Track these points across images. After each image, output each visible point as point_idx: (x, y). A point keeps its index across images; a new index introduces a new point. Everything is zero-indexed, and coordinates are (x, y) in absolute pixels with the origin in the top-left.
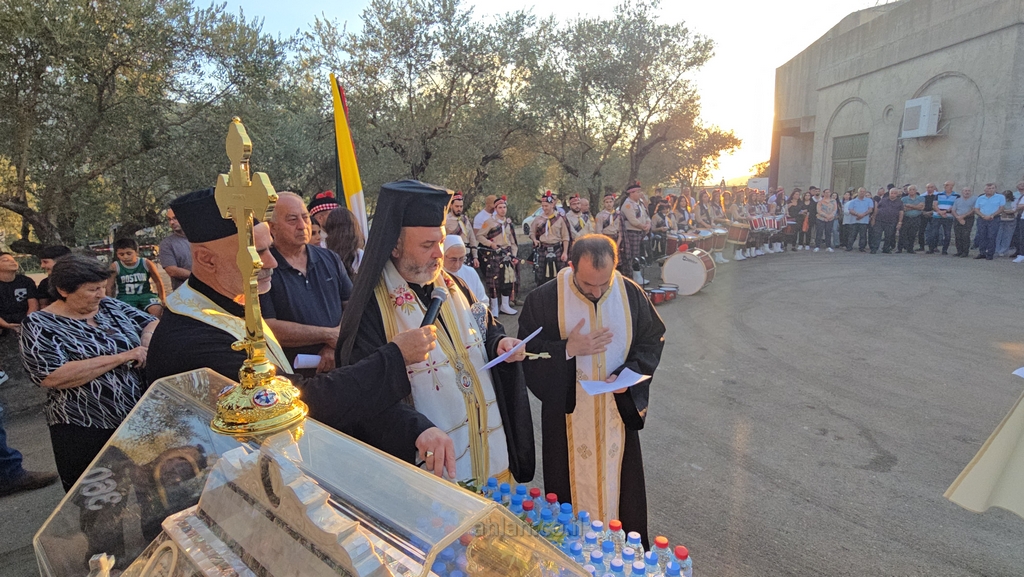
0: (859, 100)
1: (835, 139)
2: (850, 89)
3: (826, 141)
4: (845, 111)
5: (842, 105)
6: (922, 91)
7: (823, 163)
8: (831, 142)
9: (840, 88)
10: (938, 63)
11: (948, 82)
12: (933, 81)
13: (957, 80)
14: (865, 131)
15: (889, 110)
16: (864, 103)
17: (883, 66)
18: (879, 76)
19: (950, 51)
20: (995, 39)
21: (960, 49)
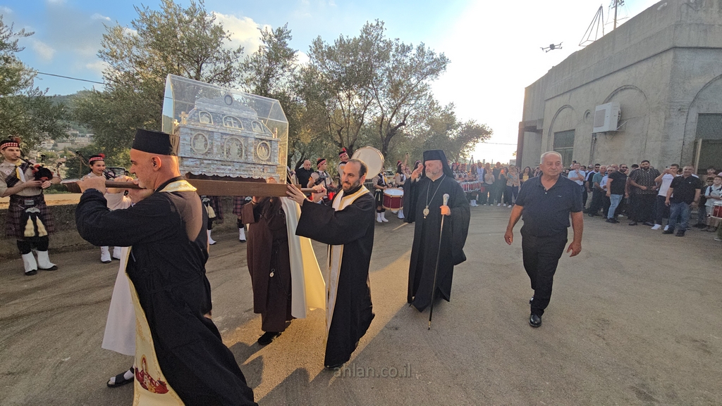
0: (570, 107)
2: (564, 100)
3: (549, 135)
4: (561, 114)
5: (560, 111)
6: (609, 99)
8: (553, 136)
9: (558, 98)
10: (618, 80)
11: (626, 92)
12: (615, 93)
13: (632, 91)
14: (573, 128)
15: (588, 113)
16: (573, 109)
17: (584, 83)
18: (582, 90)
19: (627, 71)
20: (657, 60)
21: (633, 69)
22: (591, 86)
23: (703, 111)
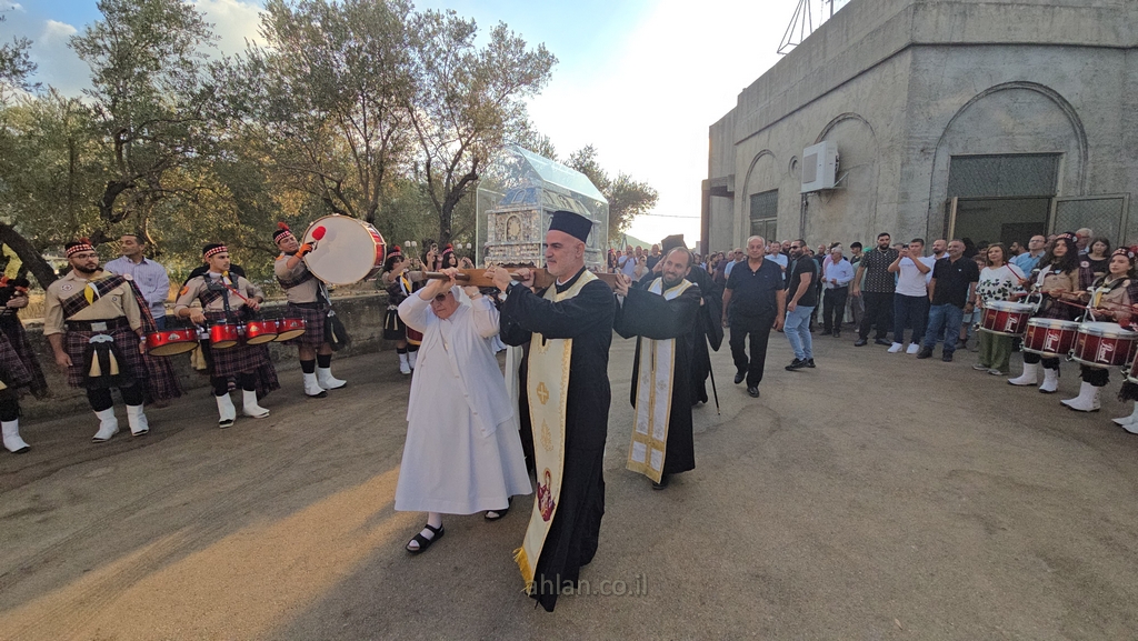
0: (770, 153)
1: (752, 196)
2: (762, 141)
3: (744, 200)
4: (758, 166)
5: (756, 159)
6: (823, 137)
8: (749, 200)
9: (753, 140)
10: (833, 105)
11: (846, 124)
12: (832, 125)
13: (854, 123)
14: (775, 187)
15: (794, 162)
16: (774, 156)
17: (787, 113)
18: (784, 125)
19: (844, 89)
20: (887, 68)
21: (853, 86)
22: (797, 116)
23: (958, 151)
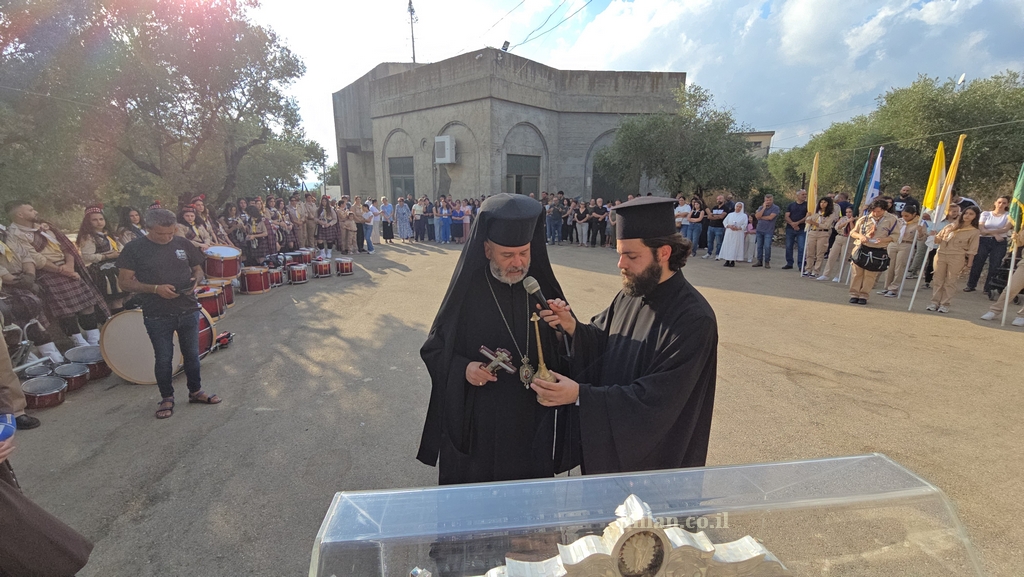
0: (403, 131)
1: (389, 159)
2: (396, 122)
3: (383, 160)
4: (394, 138)
5: (392, 134)
6: (442, 132)
7: (384, 176)
8: (387, 161)
9: (388, 119)
10: (449, 114)
11: (456, 127)
12: (448, 126)
13: (461, 127)
14: (410, 155)
15: (424, 142)
16: (407, 134)
17: (417, 109)
18: (414, 116)
19: (455, 107)
20: (479, 104)
21: (461, 107)
22: (424, 113)
23: (509, 152)
